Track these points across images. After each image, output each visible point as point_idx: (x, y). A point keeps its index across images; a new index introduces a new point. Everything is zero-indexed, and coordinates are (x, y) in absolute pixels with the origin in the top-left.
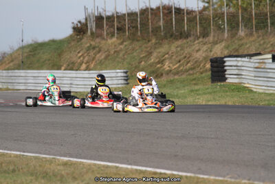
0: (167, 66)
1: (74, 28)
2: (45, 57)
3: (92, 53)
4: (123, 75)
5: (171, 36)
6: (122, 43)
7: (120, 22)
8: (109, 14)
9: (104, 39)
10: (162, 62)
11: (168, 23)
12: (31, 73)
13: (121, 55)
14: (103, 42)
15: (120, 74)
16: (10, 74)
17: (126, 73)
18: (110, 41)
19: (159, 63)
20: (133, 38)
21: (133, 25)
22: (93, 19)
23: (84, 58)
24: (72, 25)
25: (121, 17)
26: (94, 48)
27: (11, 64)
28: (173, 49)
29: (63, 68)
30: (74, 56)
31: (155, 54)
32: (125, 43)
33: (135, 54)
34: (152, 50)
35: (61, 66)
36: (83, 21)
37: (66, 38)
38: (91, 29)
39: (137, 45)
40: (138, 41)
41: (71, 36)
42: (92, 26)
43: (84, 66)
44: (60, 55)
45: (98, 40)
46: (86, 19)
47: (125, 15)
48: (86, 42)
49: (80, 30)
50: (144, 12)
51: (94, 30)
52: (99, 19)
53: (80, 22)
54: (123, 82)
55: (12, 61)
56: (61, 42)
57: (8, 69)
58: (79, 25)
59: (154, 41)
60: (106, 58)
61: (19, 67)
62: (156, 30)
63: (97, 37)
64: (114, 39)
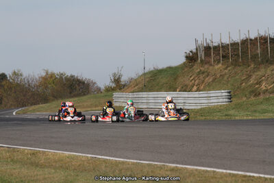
0: (263, 87)
1: (187, 57)
2: (164, 80)
3: (201, 77)
4: (226, 94)
5: (267, 61)
6: (226, 69)
7: (224, 51)
8: (216, 44)
9: (211, 65)
10: (259, 83)
11: (265, 51)
12: (152, 94)
13: (225, 78)
14: (211, 68)
15: (224, 94)
16: (135, 96)
17: (229, 92)
18: (216, 67)
19: (257, 84)
20: (235, 64)
21: (236, 53)
22: (202, 49)
23: (195, 81)
24: (185, 55)
25: (225, 47)
26: (203, 73)
27: (136, 88)
28: (269, 72)
29: (178, 90)
30: (186, 80)
31: (254, 77)
32: (229, 68)
33: (237, 77)
34: (251, 74)
35: (177, 88)
36: (194, 51)
37: (180, 65)
38: (201, 58)
39: (238, 69)
40: (239, 66)
41: (184, 63)
42: (201, 54)
43: (195, 88)
44: (175, 79)
45: (206, 66)
46: (197, 49)
47: (228, 45)
48: (197, 68)
49: (191, 58)
50: (244, 42)
51: (203, 57)
52: (208, 49)
53: (191, 52)
54: (227, 100)
55: (137, 85)
56: (176, 68)
57: (133, 92)
58: (191, 54)
59: (252, 66)
60: (213, 81)
61: (142, 90)
62: (254, 57)
63: (206, 63)
64: (220, 65)
